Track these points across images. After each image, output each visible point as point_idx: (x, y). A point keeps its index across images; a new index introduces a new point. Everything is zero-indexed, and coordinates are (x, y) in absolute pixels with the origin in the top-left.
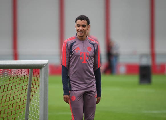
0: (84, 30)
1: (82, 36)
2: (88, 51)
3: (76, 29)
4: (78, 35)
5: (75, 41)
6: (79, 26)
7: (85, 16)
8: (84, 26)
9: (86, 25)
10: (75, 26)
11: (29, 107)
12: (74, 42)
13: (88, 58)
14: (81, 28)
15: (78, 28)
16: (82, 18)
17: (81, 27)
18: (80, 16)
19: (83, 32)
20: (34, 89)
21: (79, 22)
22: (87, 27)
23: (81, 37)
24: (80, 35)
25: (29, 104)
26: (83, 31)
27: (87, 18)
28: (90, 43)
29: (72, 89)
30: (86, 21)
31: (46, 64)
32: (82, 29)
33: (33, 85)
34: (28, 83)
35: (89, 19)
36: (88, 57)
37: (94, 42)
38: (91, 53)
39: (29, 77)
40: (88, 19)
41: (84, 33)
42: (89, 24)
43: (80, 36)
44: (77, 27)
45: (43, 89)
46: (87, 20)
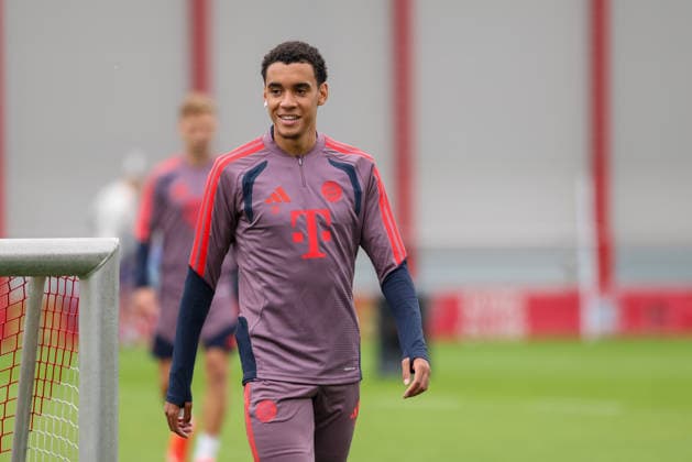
0: (300, 106)
1: (295, 137)
2: (328, 203)
3: (266, 104)
4: (279, 133)
5: (263, 160)
6: (276, 88)
7: (304, 46)
8: (299, 88)
9: (308, 82)
10: (263, 92)
11: (25, 450)
12: (259, 163)
13: (328, 233)
14: (287, 99)
15: (274, 101)
16: (290, 53)
17: (288, 94)
18: (279, 46)
19: (298, 117)
20: (50, 367)
21: (280, 71)
22: (314, 92)
23: (288, 141)
24: (284, 131)
25: (26, 438)
26: (297, 112)
27: (314, 50)
28: (331, 162)
29: (259, 376)
30: (307, 68)
31: (106, 254)
32: (295, 104)
33: (45, 349)
34: (22, 344)
35: (324, 57)
36: (330, 229)
37: (352, 159)
38: (340, 207)
39: (27, 313)
40: (319, 57)
41: (301, 120)
42: (324, 81)
43: (286, 137)
44: (270, 95)
45: (95, 367)
46: (311, 62)
